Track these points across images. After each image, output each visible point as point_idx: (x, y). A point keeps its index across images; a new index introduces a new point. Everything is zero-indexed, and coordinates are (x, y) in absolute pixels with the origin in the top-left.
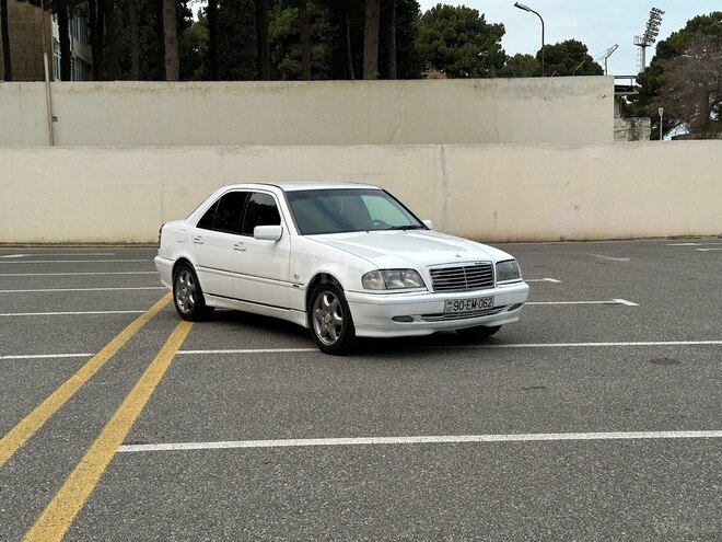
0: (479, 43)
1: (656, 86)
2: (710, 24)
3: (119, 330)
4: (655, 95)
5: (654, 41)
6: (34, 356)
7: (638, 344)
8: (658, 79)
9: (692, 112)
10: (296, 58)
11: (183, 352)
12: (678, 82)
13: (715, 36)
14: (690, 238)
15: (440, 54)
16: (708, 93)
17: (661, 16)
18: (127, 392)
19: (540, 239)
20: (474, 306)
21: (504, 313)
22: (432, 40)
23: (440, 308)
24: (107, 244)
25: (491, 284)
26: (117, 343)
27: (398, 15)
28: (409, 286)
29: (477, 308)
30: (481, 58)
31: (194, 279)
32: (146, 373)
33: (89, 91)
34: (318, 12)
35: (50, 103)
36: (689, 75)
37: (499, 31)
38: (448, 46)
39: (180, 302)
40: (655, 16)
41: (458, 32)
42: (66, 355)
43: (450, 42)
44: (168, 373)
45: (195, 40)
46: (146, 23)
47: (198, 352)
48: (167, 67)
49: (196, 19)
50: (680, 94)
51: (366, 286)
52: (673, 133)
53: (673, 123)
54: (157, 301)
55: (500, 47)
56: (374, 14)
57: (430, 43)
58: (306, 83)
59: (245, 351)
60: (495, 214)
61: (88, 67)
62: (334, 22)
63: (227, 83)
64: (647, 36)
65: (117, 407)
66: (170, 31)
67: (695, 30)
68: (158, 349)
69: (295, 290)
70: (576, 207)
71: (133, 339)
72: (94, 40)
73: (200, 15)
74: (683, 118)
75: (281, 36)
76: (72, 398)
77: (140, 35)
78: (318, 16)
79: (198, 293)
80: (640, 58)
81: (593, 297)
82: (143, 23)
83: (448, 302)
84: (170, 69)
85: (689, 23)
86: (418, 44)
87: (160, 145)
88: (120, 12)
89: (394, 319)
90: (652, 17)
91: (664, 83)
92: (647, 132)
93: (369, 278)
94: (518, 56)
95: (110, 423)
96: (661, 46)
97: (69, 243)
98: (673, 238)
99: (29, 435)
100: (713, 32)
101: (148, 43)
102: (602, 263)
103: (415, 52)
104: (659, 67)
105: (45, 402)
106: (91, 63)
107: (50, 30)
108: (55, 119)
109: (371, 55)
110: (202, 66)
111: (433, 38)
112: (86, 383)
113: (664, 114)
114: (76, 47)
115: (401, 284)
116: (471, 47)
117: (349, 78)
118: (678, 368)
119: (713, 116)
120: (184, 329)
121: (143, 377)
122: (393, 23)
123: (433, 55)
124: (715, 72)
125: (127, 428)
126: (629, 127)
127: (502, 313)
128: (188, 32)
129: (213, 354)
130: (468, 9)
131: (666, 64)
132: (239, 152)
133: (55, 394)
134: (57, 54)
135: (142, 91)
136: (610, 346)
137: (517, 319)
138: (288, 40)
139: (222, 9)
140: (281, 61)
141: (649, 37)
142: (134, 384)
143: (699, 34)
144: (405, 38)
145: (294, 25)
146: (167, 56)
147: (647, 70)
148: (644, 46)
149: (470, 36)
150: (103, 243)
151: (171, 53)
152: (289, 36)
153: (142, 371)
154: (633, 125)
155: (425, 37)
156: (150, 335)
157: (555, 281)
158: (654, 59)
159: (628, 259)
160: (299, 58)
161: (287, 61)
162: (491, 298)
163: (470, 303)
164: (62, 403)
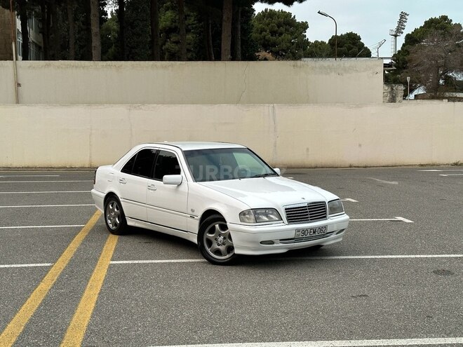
0: (292, 33)
1: (405, 62)
2: (439, 23)
3: (69, 242)
4: (404, 68)
5: (402, 33)
6: (12, 266)
7: (422, 256)
8: (407, 59)
9: (428, 79)
10: (174, 42)
11: (114, 262)
12: (419, 61)
13: (443, 31)
14: (433, 165)
15: (266, 41)
16: (438, 67)
17: (407, 17)
18: (79, 299)
19: (336, 165)
20: (314, 232)
21: (333, 236)
22: (261, 32)
23: (292, 235)
24: (54, 168)
25: (325, 217)
26: (68, 254)
27: (242, 16)
28: (271, 220)
29: (317, 234)
30: (293, 43)
31: (120, 207)
32: (90, 282)
33: (42, 67)
34: (189, 13)
35: (16, 75)
36: (427, 56)
37: (304, 26)
38: (272, 36)
39: (109, 221)
40: (403, 16)
41: (279, 27)
42: (34, 265)
43: (273, 33)
44: (105, 282)
45: (109, 30)
46: (78, 20)
47: (125, 262)
48: (93, 52)
49: (109, 16)
50: (420, 68)
51: (242, 220)
52: (416, 92)
53: (415, 86)
54: (91, 216)
55: (305, 36)
56: (228, 18)
57: (261, 33)
58: (184, 62)
59: (156, 261)
60: (308, 149)
61: (40, 47)
62: (200, 21)
63: (133, 62)
64: (398, 29)
65: (73, 313)
66: (95, 28)
67: (430, 27)
68: (97, 260)
69: (191, 219)
70: (360, 145)
71: (79, 250)
72: (44, 31)
73: (112, 13)
74: (422, 83)
75: (164, 28)
76: (41, 305)
77: (74, 27)
78: (189, 16)
79: (122, 216)
80: (393, 43)
81: (382, 216)
82: (75, 19)
83: (298, 230)
84: (95, 53)
85: (425, 22)
86: (254, 35)
87: (89, 103)
88: (61, 13)
89: (261, 243)
90: (401, 18)
91: (410, 61)
92: (401, 94)
93: (244, 214)
94: (316, 42)
95: (70, 328)
96: (408, 37)
97: (28, 167)
98: (422, 165)
99: (14, 340)
100: (441, 29)
101: (79, 32)
102: (381, 186)
103: (252, 41)
104: (406, 50)
105: (23, 308)
106: (42, 45)
107: (15, 24)
108: (19, 85)
109: (226, 45)
110: (113, 47)
111: (262, 30)
112: (50, 290)
113: (410, 81)
114: (32, 35)
115: (266, 219)
116: (286, 36)
117: (211, 60)
118: (453, 278)
119: (441, 82)
120: (112, 242)
121: (89, 285)
122: (239, 23)
123: (262, 41)
124: (443, 54)
125: (82, 333)
126: (389, 90)
127: (332, 236)
128: (105, 25)
129: (135, 264)
130: (285, 12)
131: (412, 49)
132: (141, 109)
133: (29, 300)
134: (20, 39)
135: (76, 67)
136: (403, 259)
137: (341, 239)
138: (169, 31)
139: (127, 11)
140: (164, 44)
141: (399, 30)
142: (83, 292)
143: (432, 30)
144: (246, 31)
145: (173, 21)
146: (93, 44)
147: (399, 51)
148: (396, 36)
149: (286, 30)
150: (51, 168)
151: (96, 42)
152: (170, 28)
153: (87, 280)
154: (392, 89)
155: (257, 30)
156: (90, 247)
157: (353, 201)
158: (404, 45)
159: (396, 183)
160: (177, 43)
161: (168, 45)
162: (325, 227)
163: (312, 231)
164: (35, 309)
